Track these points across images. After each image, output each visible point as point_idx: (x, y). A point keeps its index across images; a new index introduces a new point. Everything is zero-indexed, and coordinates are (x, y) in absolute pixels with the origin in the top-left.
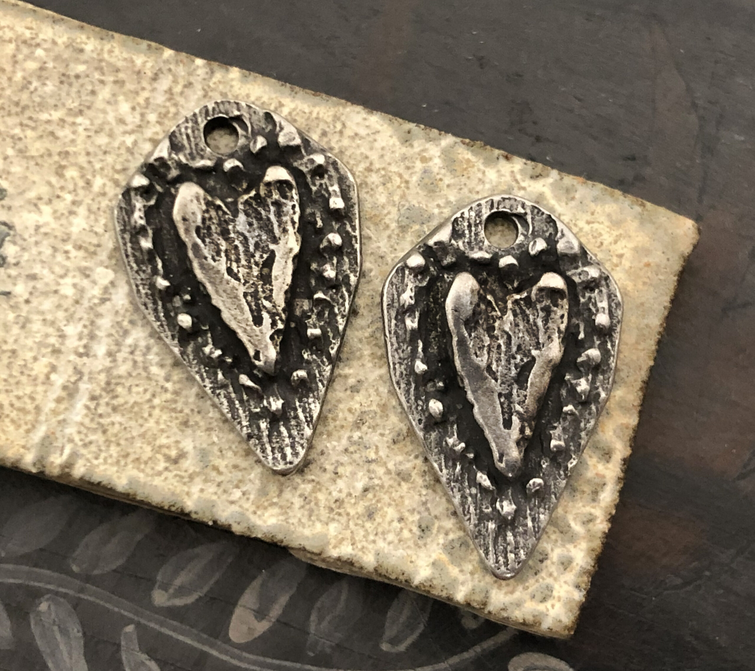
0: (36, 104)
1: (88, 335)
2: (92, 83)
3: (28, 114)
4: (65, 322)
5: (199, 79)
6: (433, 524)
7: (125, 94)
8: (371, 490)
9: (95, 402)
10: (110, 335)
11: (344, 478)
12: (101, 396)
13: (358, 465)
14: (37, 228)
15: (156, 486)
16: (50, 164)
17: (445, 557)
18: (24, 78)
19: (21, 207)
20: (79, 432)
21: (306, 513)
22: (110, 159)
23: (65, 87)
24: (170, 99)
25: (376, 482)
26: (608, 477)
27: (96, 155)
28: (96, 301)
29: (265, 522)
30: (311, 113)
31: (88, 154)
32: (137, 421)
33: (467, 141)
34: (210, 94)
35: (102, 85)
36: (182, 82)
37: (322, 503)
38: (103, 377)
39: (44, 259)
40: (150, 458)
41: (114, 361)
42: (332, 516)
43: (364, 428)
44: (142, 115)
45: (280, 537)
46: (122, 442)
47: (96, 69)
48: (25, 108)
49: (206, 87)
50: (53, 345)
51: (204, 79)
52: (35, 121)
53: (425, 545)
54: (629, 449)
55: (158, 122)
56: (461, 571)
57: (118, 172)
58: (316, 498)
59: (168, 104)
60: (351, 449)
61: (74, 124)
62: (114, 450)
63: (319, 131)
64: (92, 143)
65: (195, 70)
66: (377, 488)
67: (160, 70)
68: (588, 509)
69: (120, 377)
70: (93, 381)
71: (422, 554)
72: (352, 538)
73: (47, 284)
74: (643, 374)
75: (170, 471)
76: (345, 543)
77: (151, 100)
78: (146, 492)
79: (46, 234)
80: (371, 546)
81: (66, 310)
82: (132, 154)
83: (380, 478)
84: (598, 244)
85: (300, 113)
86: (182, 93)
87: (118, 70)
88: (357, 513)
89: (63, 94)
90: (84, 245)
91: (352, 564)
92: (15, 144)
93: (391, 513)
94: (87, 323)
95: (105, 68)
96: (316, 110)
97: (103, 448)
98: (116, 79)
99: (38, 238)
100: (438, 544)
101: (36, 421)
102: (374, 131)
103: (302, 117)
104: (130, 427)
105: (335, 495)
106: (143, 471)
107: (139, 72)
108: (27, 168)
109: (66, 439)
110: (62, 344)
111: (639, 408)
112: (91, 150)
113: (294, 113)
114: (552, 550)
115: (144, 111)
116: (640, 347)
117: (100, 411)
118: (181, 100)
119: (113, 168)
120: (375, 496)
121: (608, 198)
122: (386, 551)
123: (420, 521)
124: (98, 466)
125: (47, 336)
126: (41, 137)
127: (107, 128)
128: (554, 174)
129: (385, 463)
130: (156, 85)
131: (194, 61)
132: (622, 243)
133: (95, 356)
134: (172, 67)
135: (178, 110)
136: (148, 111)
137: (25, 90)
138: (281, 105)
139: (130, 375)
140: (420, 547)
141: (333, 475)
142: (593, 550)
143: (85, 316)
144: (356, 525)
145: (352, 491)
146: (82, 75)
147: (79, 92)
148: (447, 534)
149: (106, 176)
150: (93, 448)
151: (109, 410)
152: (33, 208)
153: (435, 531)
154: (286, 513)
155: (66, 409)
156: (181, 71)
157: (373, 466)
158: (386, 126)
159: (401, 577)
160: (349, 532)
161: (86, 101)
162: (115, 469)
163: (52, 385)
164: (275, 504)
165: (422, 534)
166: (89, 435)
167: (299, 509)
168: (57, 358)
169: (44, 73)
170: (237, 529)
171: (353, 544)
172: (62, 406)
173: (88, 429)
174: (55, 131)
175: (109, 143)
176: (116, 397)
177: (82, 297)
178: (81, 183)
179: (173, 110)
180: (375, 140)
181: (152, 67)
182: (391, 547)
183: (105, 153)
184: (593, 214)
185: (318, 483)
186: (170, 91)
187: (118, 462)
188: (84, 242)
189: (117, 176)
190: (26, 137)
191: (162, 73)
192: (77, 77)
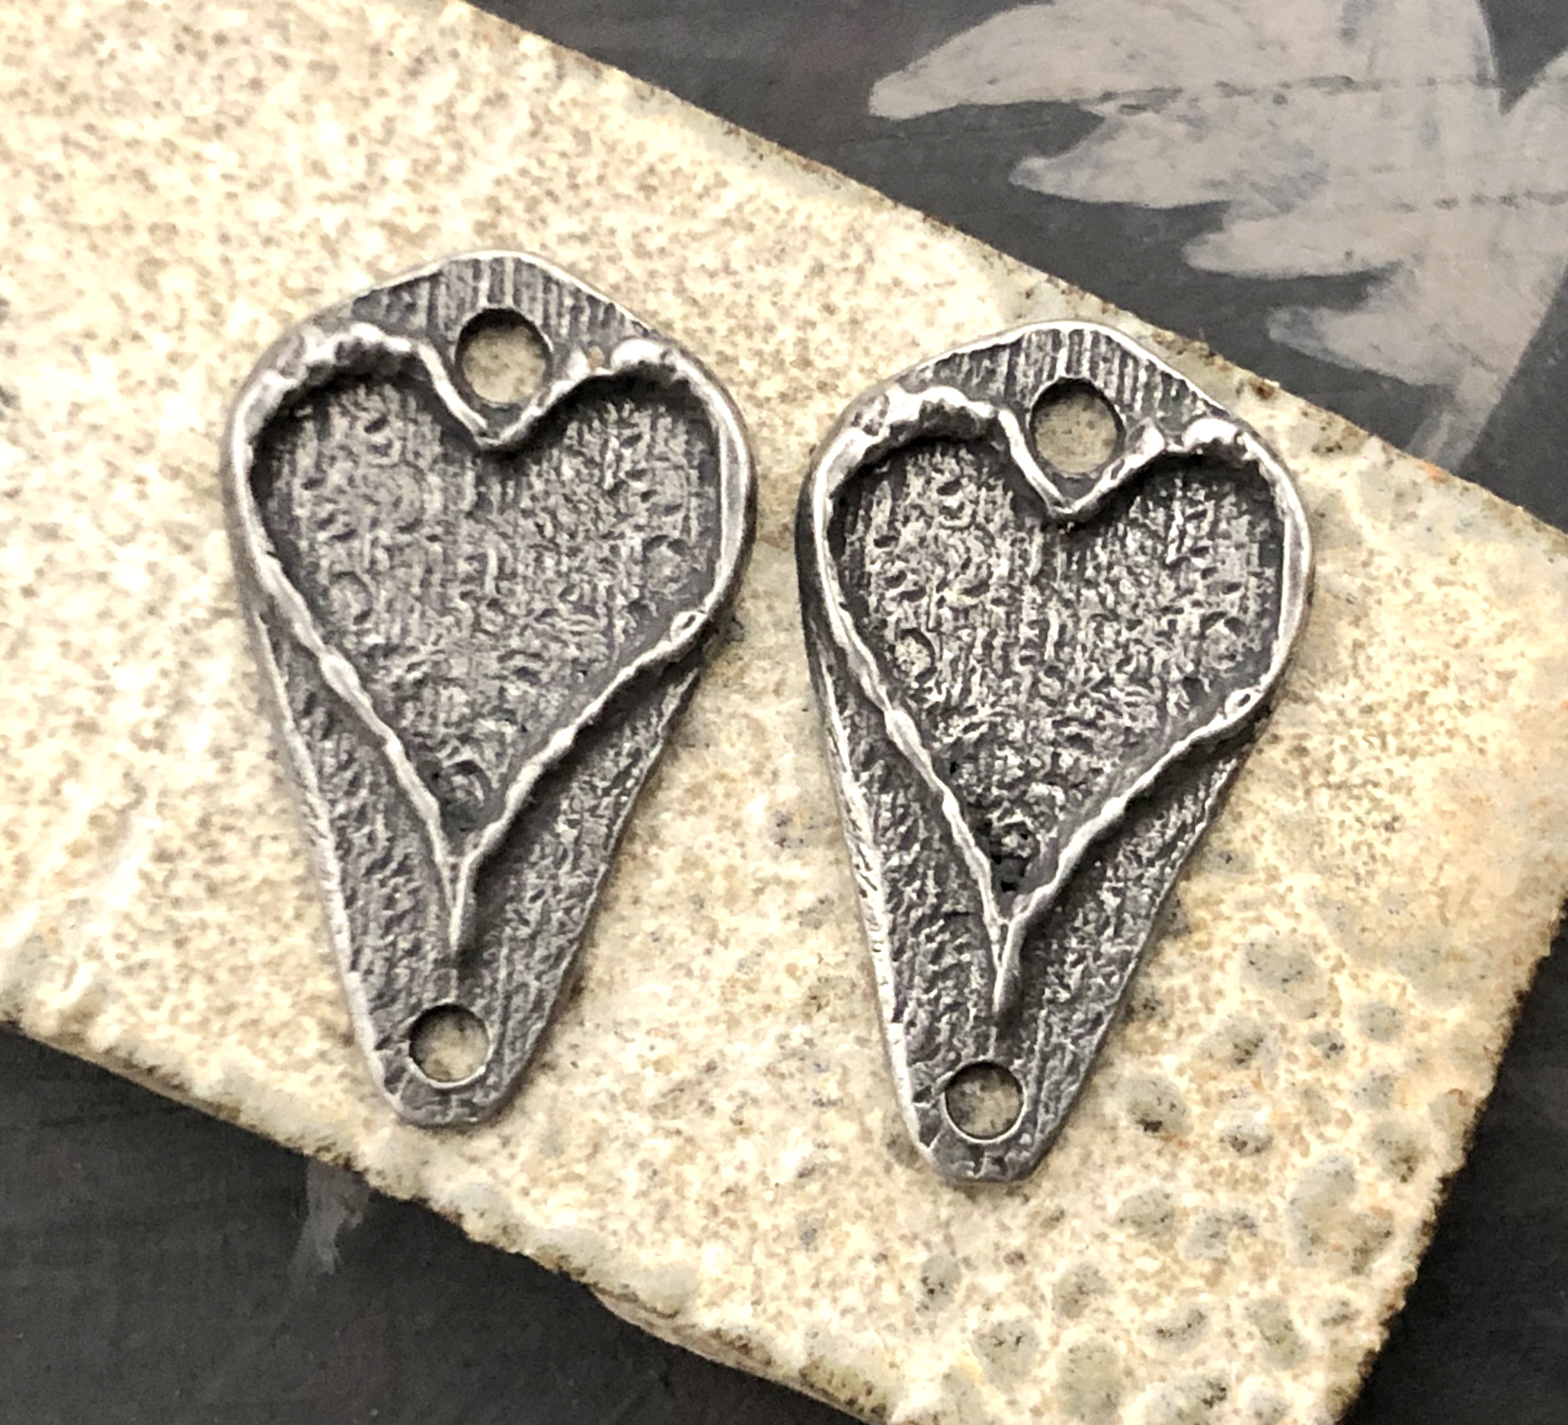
0: (108, 95)
1: (168, 696)
2: (257, 60)
3: (87, 114)
4: (117, 658)
5: (526, 87)
6: (958, 1279)
7: (334, 98)
8: (817, 1175)
9: (167, 866)
10: (223, 704)
11: (756, 1137)
12: (182, 853)
13: (794, 1108)
14: (76, 409)
15: (291, 1097)
16: (127, 254)
17: (976, 1365)
18: (87, 25)
19: (41, 350)
20: (118, 937)
21: (652, 1210)
22: (277, 259)
23: (189, 61)
24: (443, 130)
25: (834, 1155)
26: (1398, 1218)
27: (243, 244)
28: (203, 614)
29: (547, 1219)
30: (791, 212)
31: (225, 239)
32: (263, 926)
33: (1169, 335)
34: (547, 129)
35: (278, 70)
36: (480, 91)
37: (692, 1192)
38: (193, 809)
39: (84, 492)
40: (285, 1025)
41: (226, 769)
42: (713, 1225)
43: (821, 1020)
44: (372, 160)
45: (577, 1261)
46: (223, 975)
47: (270, 25)
48: (78, 101)
49: (539, 112)
50: (80, 711)
51: (538, 91)
52: (104, 138)
53: (932, 1327)
54: (1460, 1154)
55: (408, 183)
56: (1012, 1403)
57: (292, 295)
58: (678, 1175)
59: (439, 140)
60: (784, 1067)
61: (197, 157)
62: (198, 991)
63: (806, 262)
64: (238, 213)
65: (516, 63)
66: (833, 1171)
67: (430, 50)
68: (1342, 1290)
69: (234, 812)
70: (167, 812)
71: (923, 1347)
72: (757, 1288)
73: (82, 556)
74: (1522, 977)
75: (331, 1063)
76: (737, 1296)
77: (399, 126)
78: (266, 1107)
79: (94, 428)
80: (800, 1314)
81: (123, 626)
82: (334, 254)
83: (844, 1150)
84: (1457, 638)
85: (765, 208)
86: (477, 118)
87: (324, 37)
88: (775, 1227)
89: (181, 80)
90: (186, 469)
91: (745, 1349)
92: (44, 188)
93: (860, 1238)
94: (172, 665)
95: (293, 27)
96: (805, 207)
97: (174, 984)
98: (317, 58)
99: (75, 435)
100: (963, 1330)
101: (15, 894)
102: (940, 280)
103: (769, 221)
104: (245, 940)
105: (729, 1176)
106: (264, 1054)
107: (375, 50)
108: (69, 254)
109: (83, 948)
110: (102, 710)
111: (1498, 1059)
112: (235, 229)
113: (748, 209)
114: (1239, 1379)
115: (376, 148)
116: (1526, 908)
117: (179, 888)
118: (473, 136)
119: (282, 283)
120: (824, 1190)
121: (1497, 528)
122: (834, 1329)
123: (927, 1266)
124: (153, 1027)
125: (66, 684)
126: (113, 178)
127: (279, 180)
128: (1374, 448)
129: (860, 1113)
130: (413, 88)
131: (516, 41)
132: (1515, 644)
133: (180, 750)
134: (462, 46)
135: (461, 160)
136: (384, 151)
137: (86, 55)
138: (721, 183)
139: (261, 809)
140: (917, 1331)
141: (729, 1126)
142: (1339, 1392)
143: (169, 649)
144: (771, 1255)
145: (769, 1170)
146: (233, 35)
147: (220, 78)
148: (987, 1307)
149: (262, 301)
150: (149, 980)
151: (199, 891)
152: (70, 357)
153: (959, 1294)
154: (603, 1203)
155: (92, 875)
156: (482, 59)
157: (831, 1115)
158: (973, 271)
159: (862, 1400)
160: (749, 1270)
161: (236, 103)
162: (196, 1038)
163: (64, 809)
164: (579, 1178)
165: (927, 1300)
166: (141, 946)
167: (636, 1197)
168: (86, 743)
169: (138, 19)
170: (476, 1228)
171: (756, 1303)
172: (84, 866)
173: (142, 930)
174: (149, 171)
175: (281, 220)
176: (220, 860)
177: (166, 599)
178: (199, 311)
179: (449, 157)
180: (941, 303)
181: (412, 40)
182: (849, 1320)
183: (268, 241)
184: (1453, 562)
185: (690, 1140)
186: (447, 109)
187: (204, 1023)
188: (187, 461)
189: (288, 305)
190: (73, 174)
191: (435, 60)
192: (221, 39)
